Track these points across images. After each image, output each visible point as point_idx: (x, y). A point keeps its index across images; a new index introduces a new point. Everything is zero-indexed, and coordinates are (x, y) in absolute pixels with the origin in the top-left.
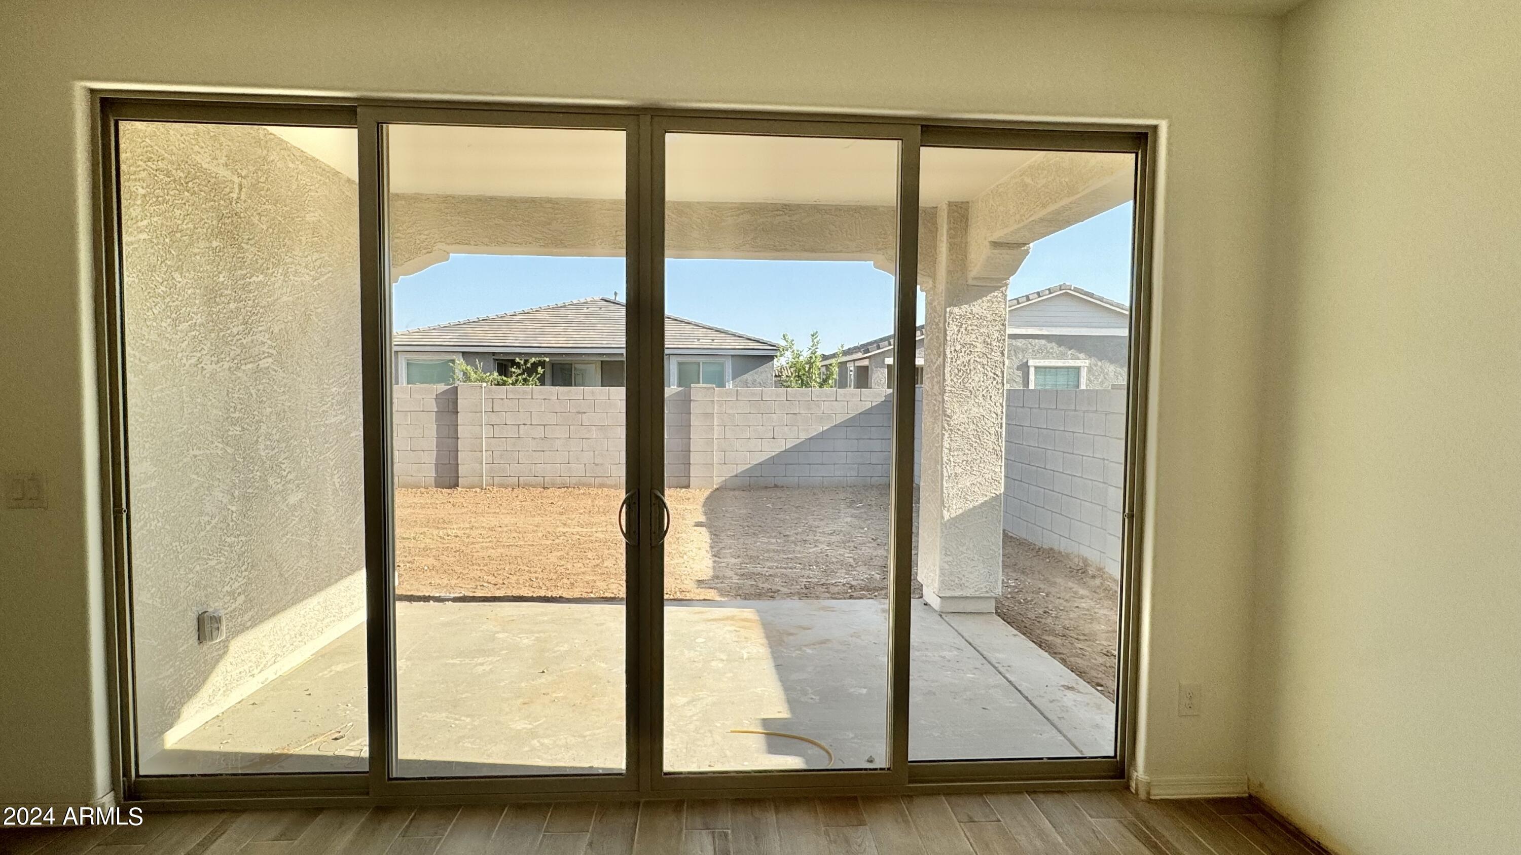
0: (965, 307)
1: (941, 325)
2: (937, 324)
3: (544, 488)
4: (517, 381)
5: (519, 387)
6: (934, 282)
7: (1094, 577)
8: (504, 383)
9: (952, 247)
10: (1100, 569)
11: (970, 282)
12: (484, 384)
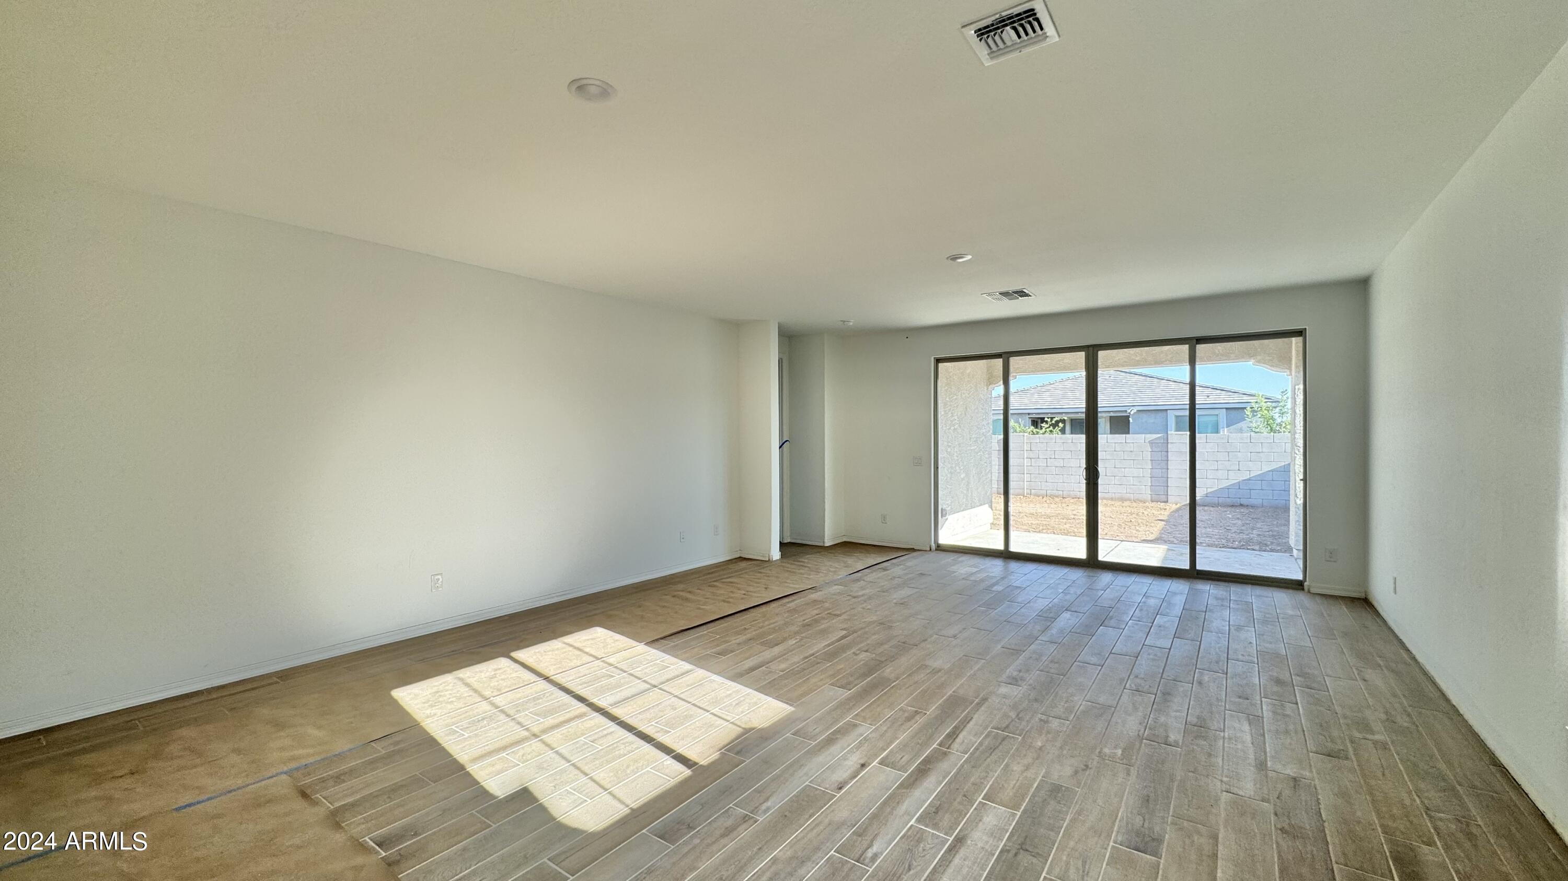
3: (1063, 498)
4: (1046, 431)
5: (1047, 435)
8: (1038, 433)
12: (1026, 434)
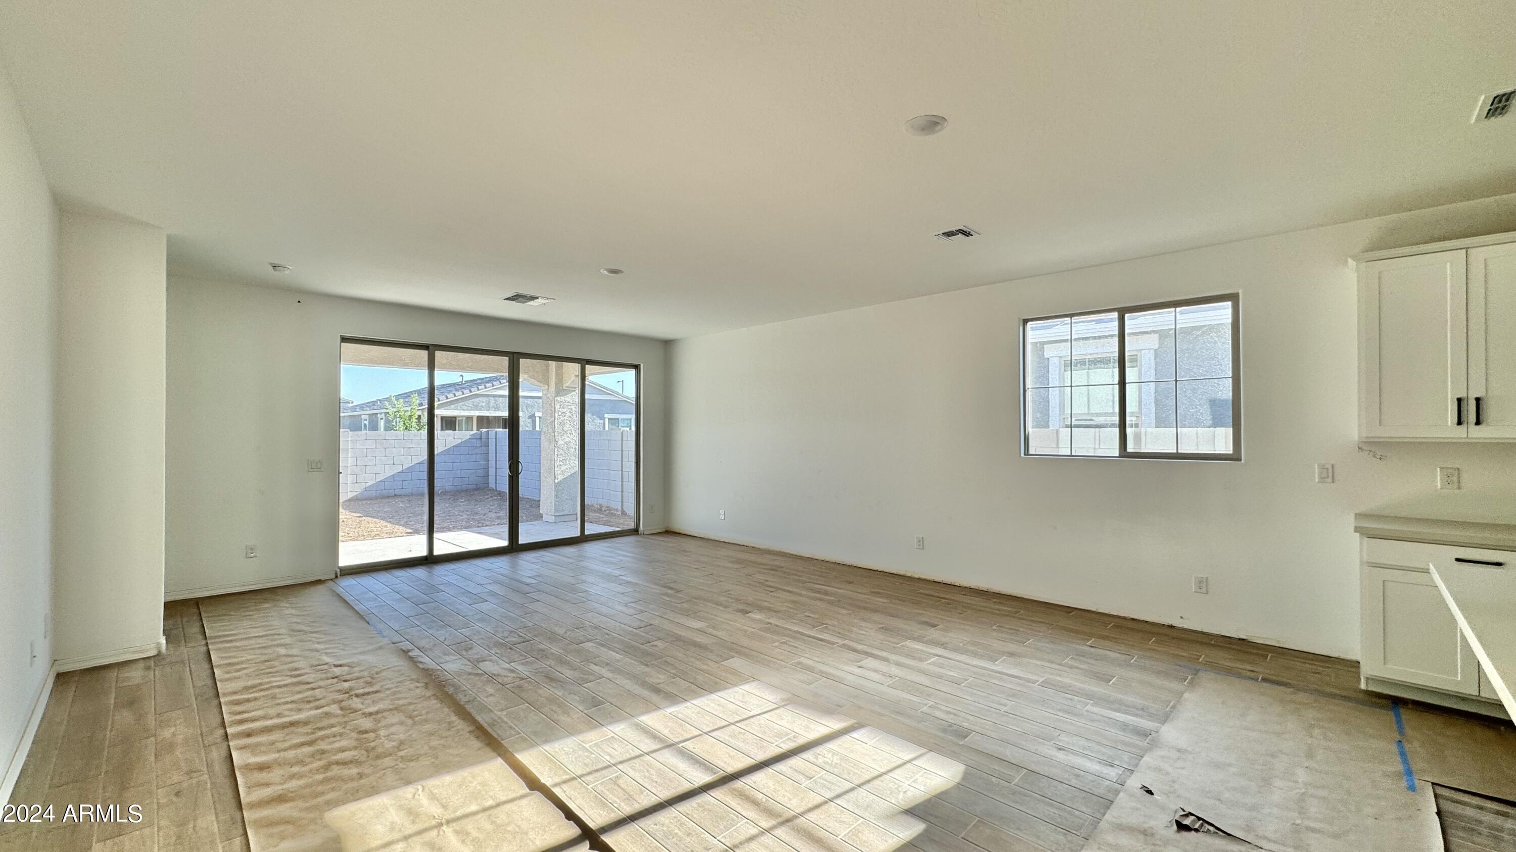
0: (562, 398)
1: (553, 405)
2: (550, 404)
6: (549, 387)
7: (605, 511)
9: (557, 374)
10: (607, 507)
11: (564, 388)
